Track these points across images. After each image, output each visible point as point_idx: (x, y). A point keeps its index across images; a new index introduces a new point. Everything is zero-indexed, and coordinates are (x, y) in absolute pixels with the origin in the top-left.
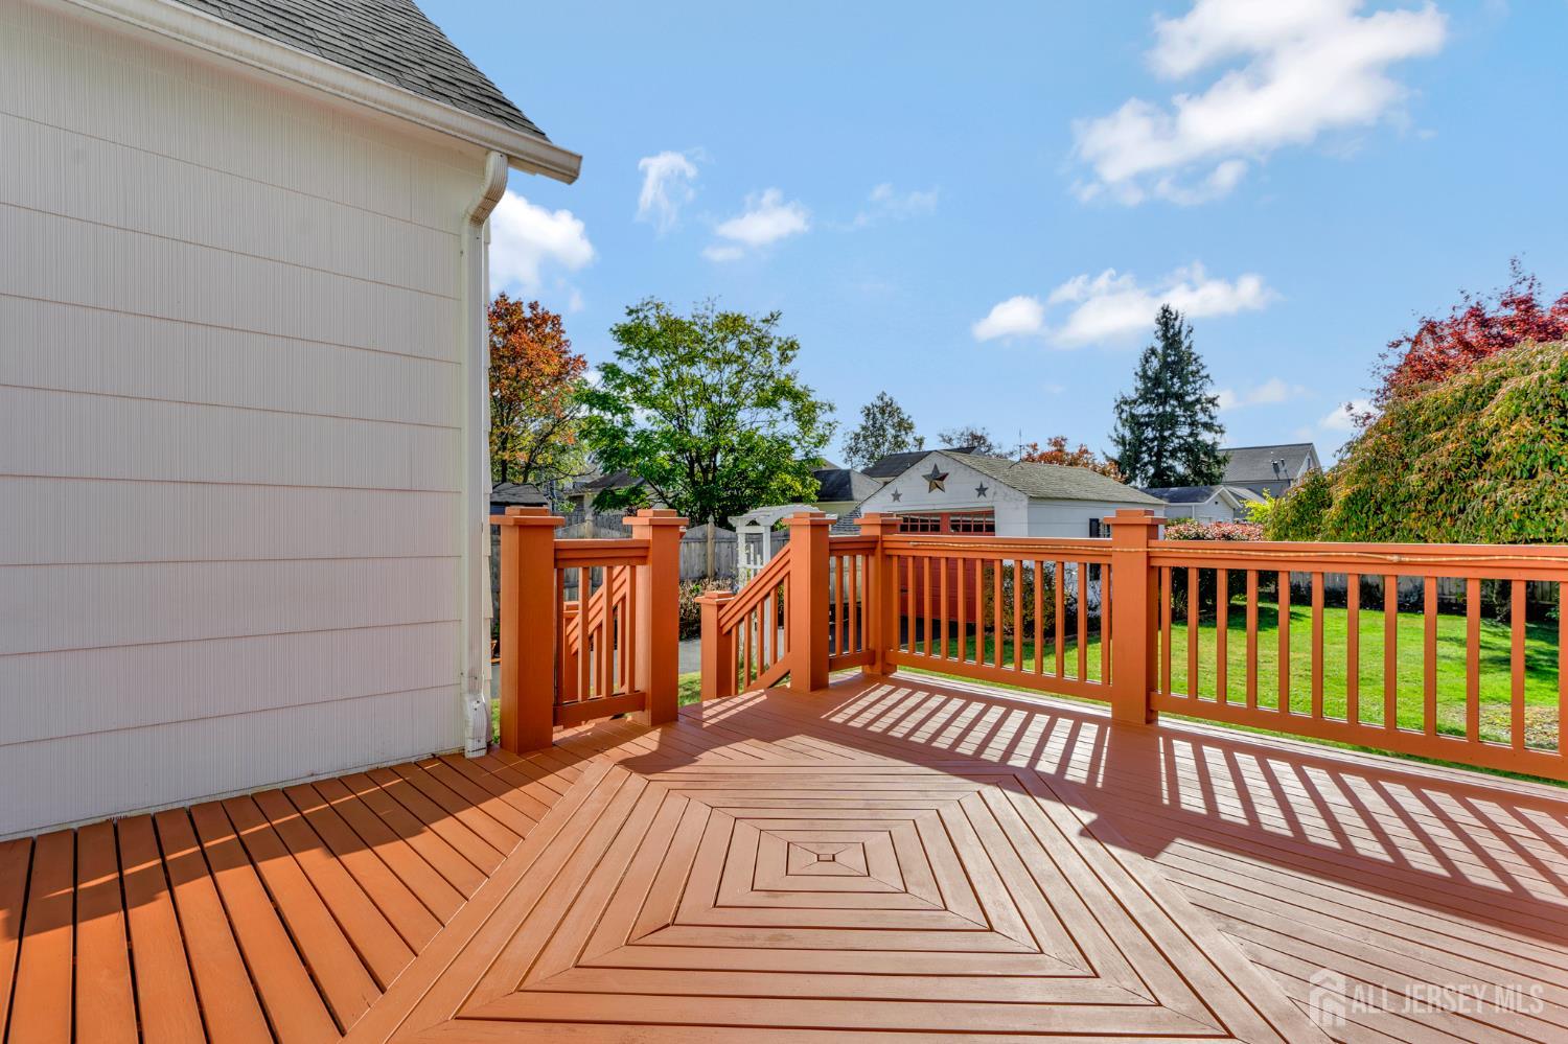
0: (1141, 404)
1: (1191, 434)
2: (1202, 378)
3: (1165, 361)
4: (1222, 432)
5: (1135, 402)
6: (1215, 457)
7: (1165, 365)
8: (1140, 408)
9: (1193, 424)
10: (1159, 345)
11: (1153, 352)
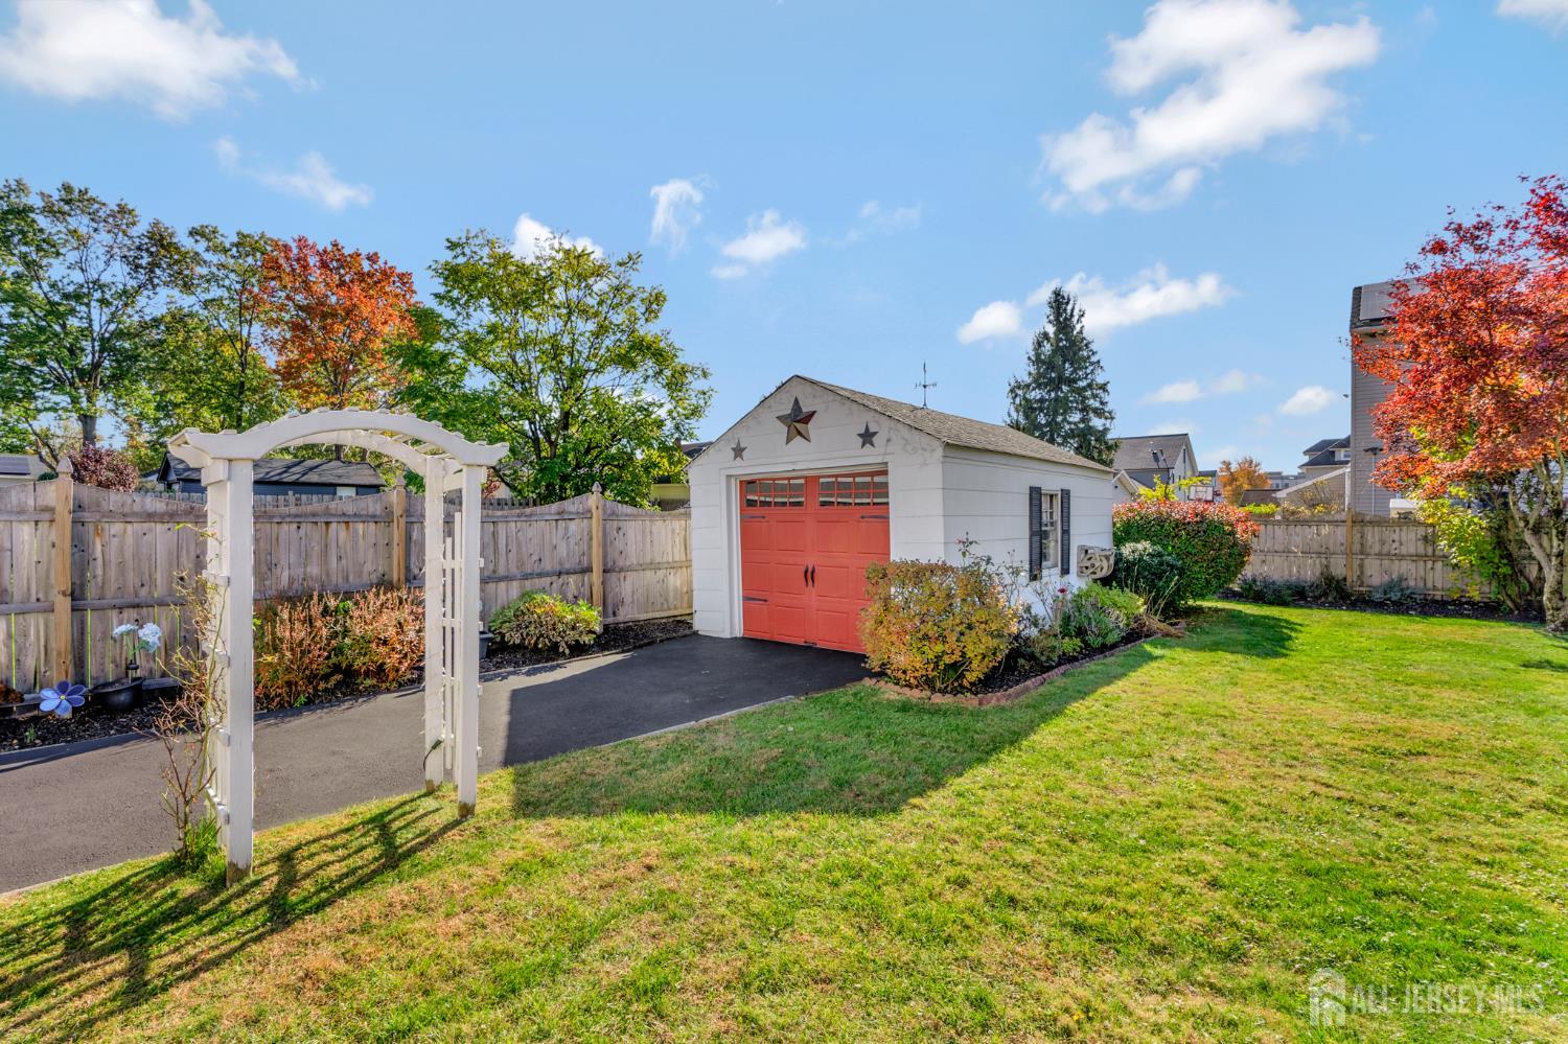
0: (1034, 389)
1: (1083, 420)
2: (1092, 364)
3: (1057, 346)
4: (1112, 418)
5: (1028, 386)
6: (1106, 443)
7: (1057, 350)
8: (1033, 394)
9: (1085, 409)
10: (1051, 330)
11: (1046, 335)
